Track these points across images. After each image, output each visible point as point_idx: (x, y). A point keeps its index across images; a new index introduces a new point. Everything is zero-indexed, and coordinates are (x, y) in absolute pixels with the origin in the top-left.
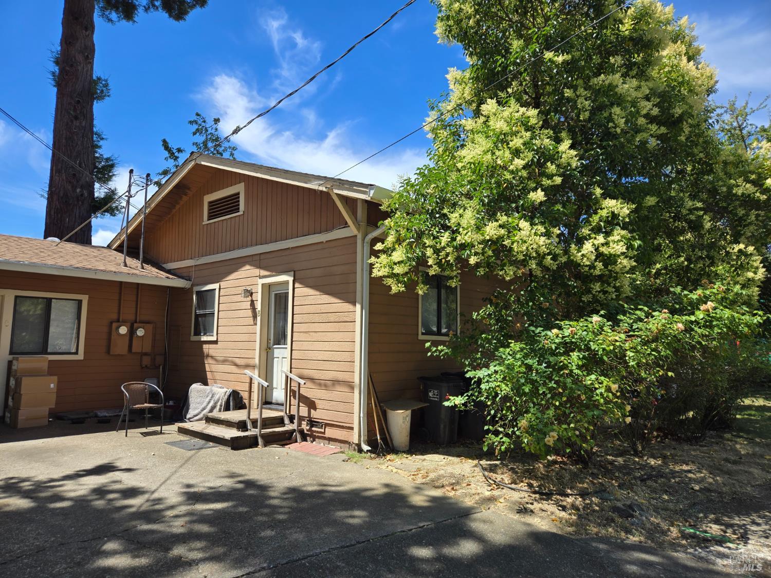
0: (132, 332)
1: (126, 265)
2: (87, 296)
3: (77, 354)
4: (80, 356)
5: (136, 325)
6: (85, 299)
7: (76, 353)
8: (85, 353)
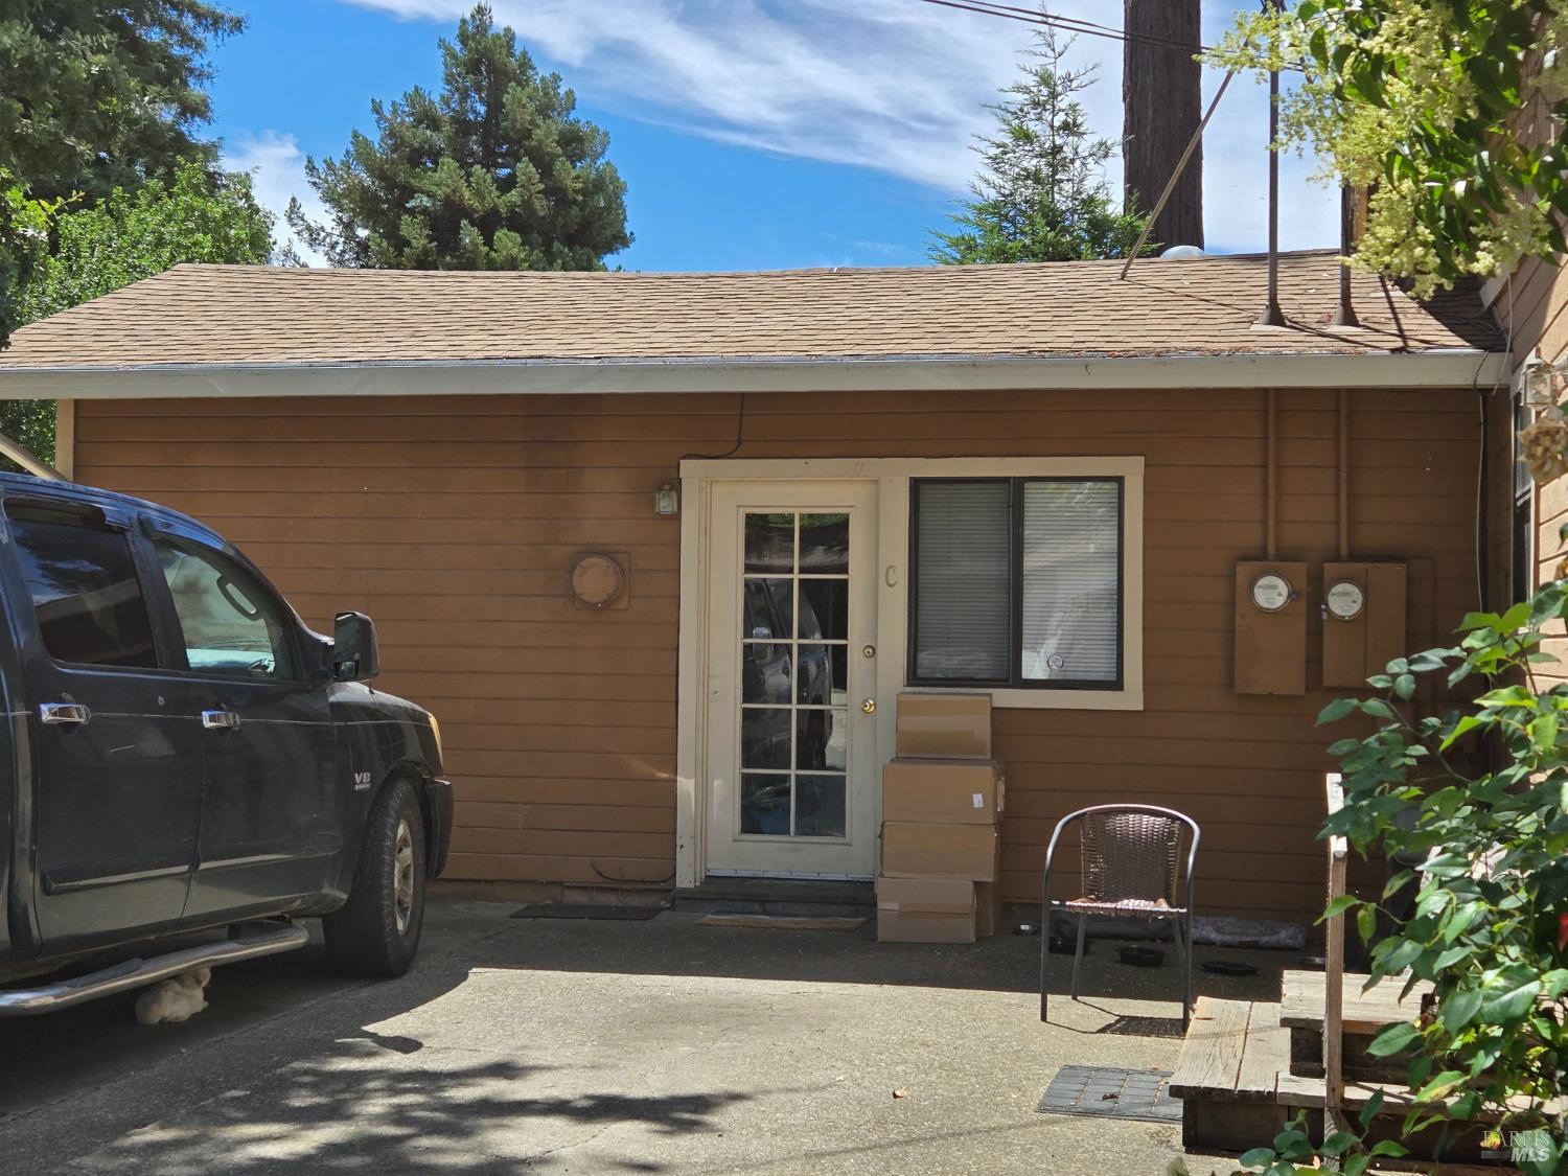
0: (1311, 597)
1: (1276, 318)
2: (1141, 460)
3: (1121, 688)
4: (1132, 698)
5: (1330, 569)
6: (1132, 470)
7: (1116, 684)
8: (1148, 684)
